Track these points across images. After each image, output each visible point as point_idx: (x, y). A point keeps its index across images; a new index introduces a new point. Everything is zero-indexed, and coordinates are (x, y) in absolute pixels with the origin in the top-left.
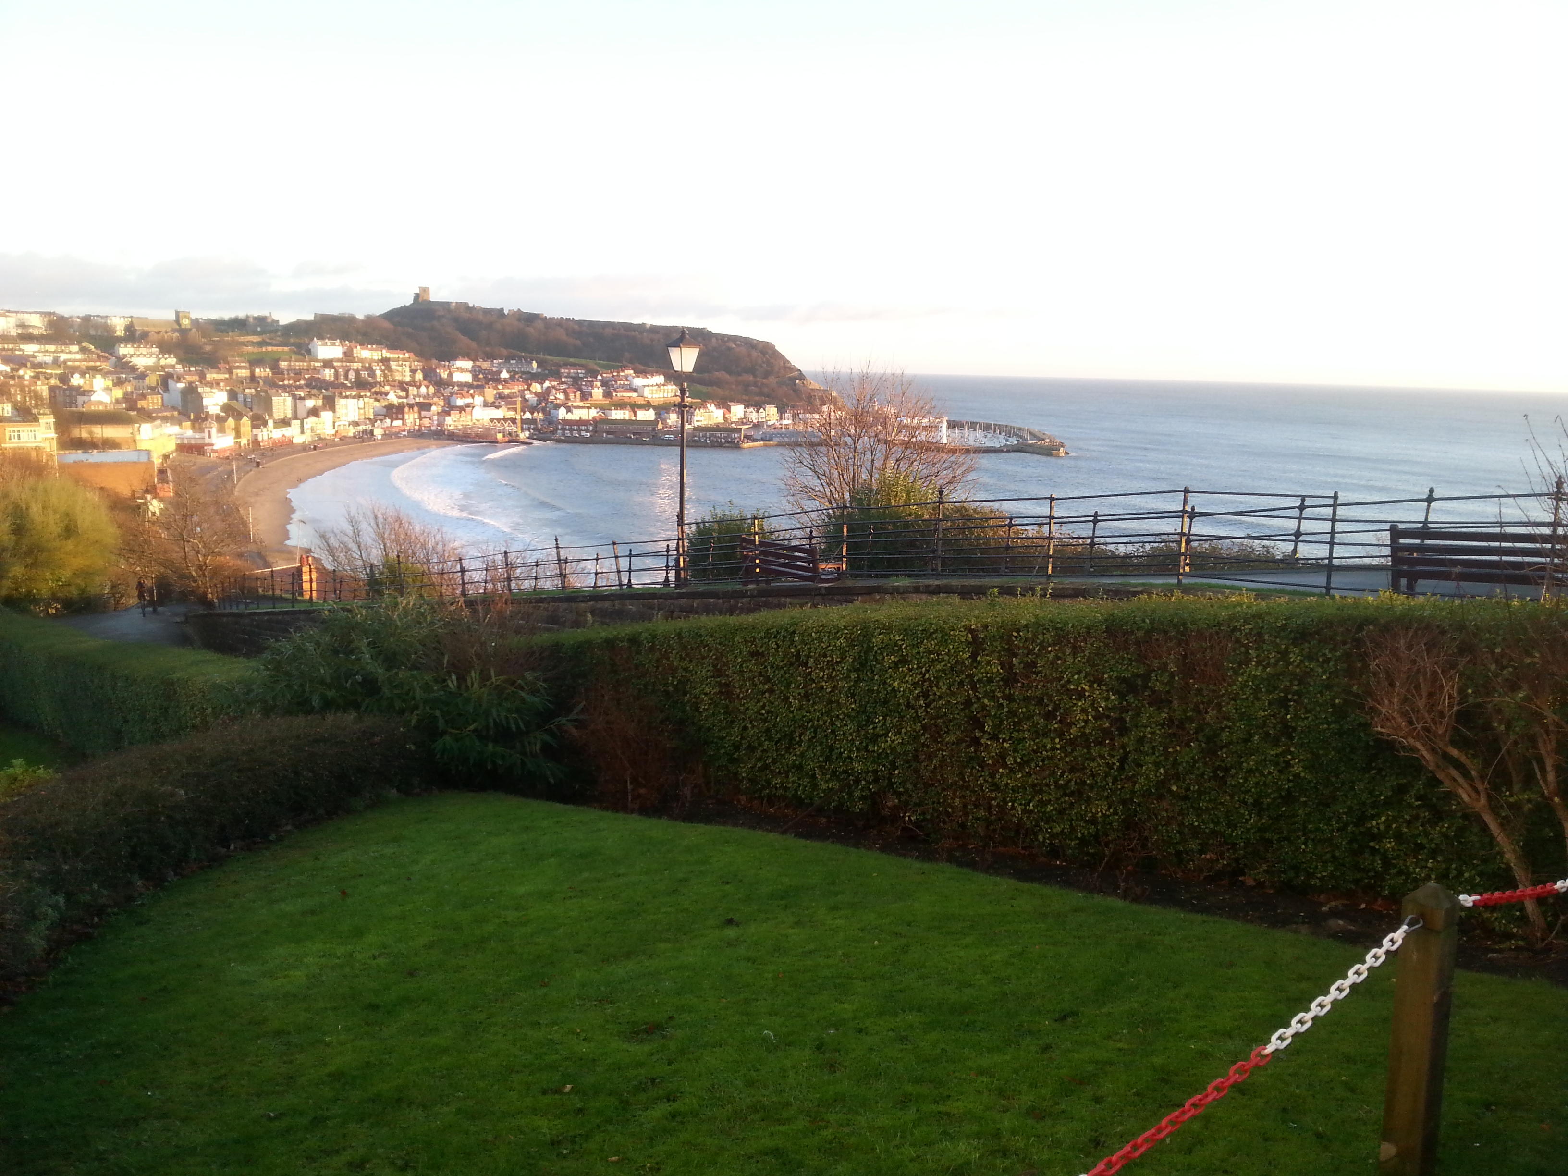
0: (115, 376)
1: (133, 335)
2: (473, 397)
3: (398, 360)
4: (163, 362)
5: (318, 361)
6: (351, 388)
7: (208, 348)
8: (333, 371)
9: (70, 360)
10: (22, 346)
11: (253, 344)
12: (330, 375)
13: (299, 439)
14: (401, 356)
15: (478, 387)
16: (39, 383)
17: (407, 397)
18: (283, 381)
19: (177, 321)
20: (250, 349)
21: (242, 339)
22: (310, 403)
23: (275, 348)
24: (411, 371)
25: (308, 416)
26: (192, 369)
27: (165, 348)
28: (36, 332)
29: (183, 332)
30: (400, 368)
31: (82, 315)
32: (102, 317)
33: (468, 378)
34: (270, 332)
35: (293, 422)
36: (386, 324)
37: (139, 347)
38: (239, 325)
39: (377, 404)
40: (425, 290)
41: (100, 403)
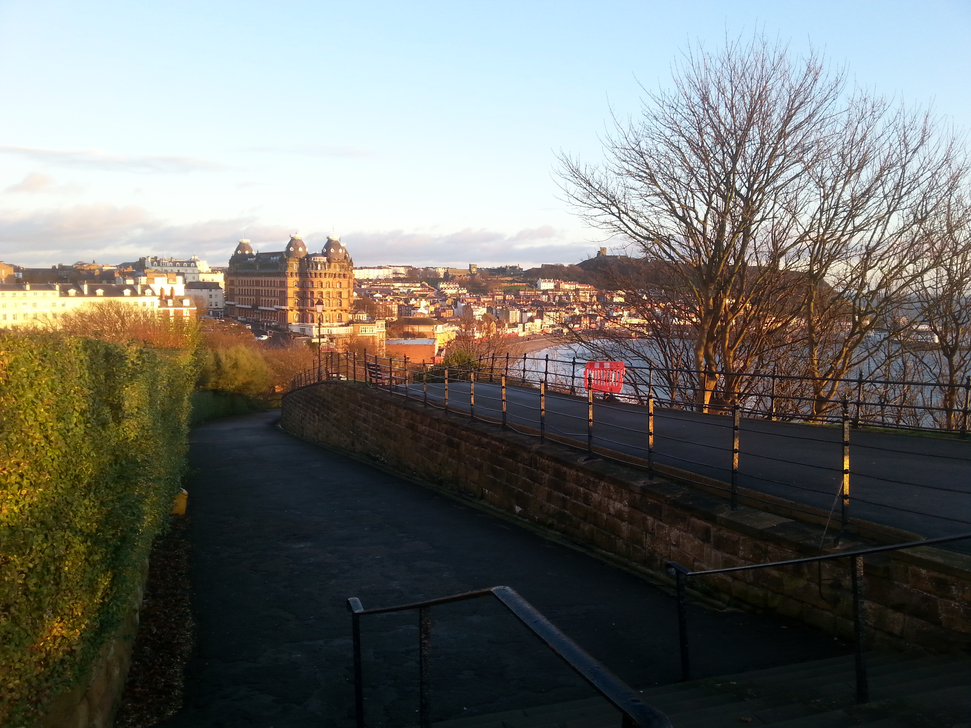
1: (448, 278)
4: (460, 292)
5: (540, 291)
6: (555, 306)
7: (484, 284)
8: (547, 296)
9: (415, 291)
10: (394, 284)
11: (508, 281)
12: (545, 299)
13: (521, 334)
14: (586, 287)
15: (627, 305)
17: (585, 311)
18: (520, 302)
19: (470, 270)
20: (506, 284)
21: (502, 279)
22: (529, 314)
23: (518, 284)
24: (590, 296)
25: (528, 322)
27: (462, 285)
29: (472, 275)
30: (584, 295)
31: (424, 267)
33: (622, 300)
35: (519, 325)
37: (449, 284)
38: (502, 271)
39: (567, 315)
40: (603, 249)
41: (422, 313)
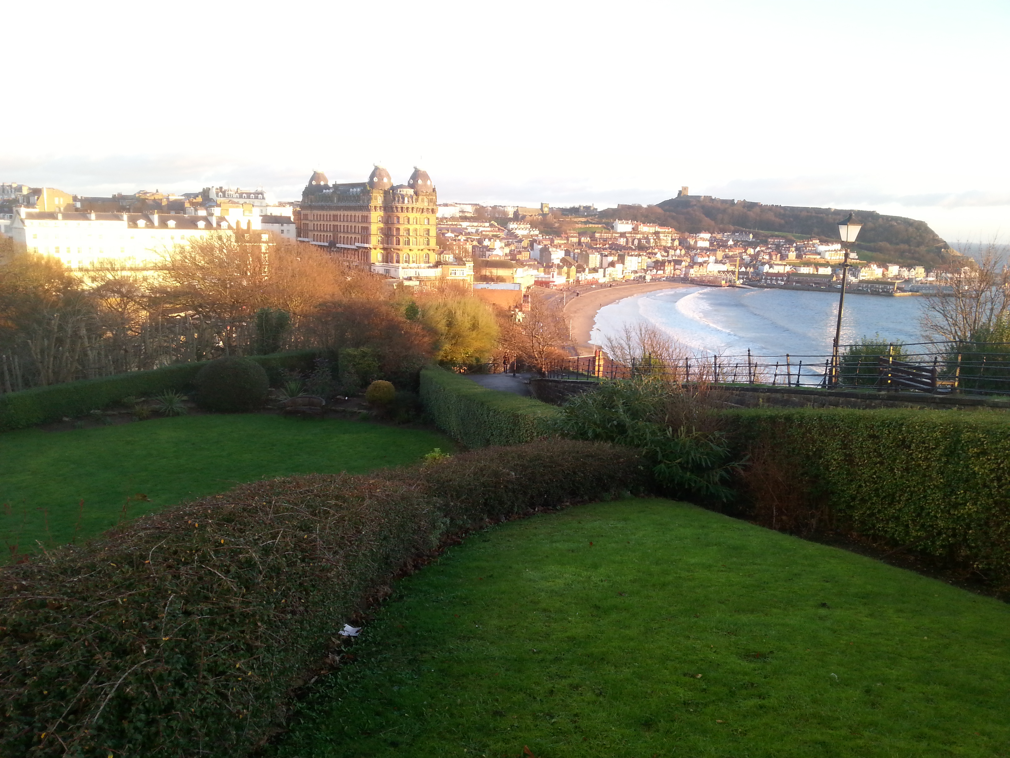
0: (506, 241)
1: (518, 217)
2: (709, 257)
3: (664, 233)
4: (532, 233)
5: (618, 233)
6: (634, 250)
7: (557, 225)
8: (625, 239)
9: (484, 231)
10: (461, 223)
11: (582, 222)
12: (623, 242)
13: (602, 280)
14: (667, 230)
15: (712, 250)
16: (468, 244)
17: (668, 256)
18: (596, 245)
19: (542, 209)
20: (580, 225)
21: (576, 220)
22: (610, 259)
23: (593, 225)
24: (672, 240)
25: (609, 266)
26: (547, 237)
27: (533, 225)
28: (468, 215)
29: (544, 215)
30: (665, 238)
31: (492, 205)
32: (502, 207)
33: (706, 244)
34: (592, 215)
35: (600, 270)
36: (660, 210)
37: (520, 224)
38: (575, 211)
39: (649, 260)
40: (685, 189)
41: (497, 255)
